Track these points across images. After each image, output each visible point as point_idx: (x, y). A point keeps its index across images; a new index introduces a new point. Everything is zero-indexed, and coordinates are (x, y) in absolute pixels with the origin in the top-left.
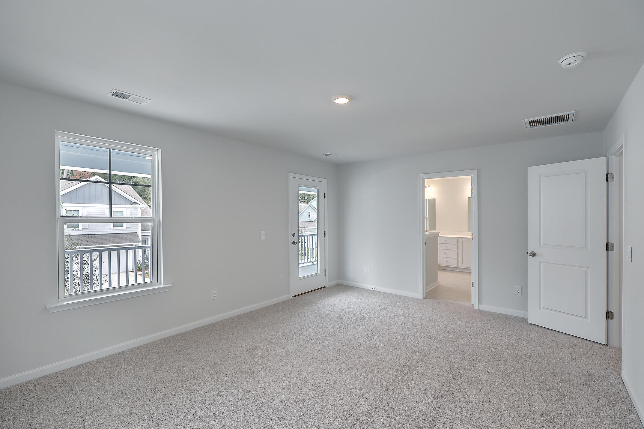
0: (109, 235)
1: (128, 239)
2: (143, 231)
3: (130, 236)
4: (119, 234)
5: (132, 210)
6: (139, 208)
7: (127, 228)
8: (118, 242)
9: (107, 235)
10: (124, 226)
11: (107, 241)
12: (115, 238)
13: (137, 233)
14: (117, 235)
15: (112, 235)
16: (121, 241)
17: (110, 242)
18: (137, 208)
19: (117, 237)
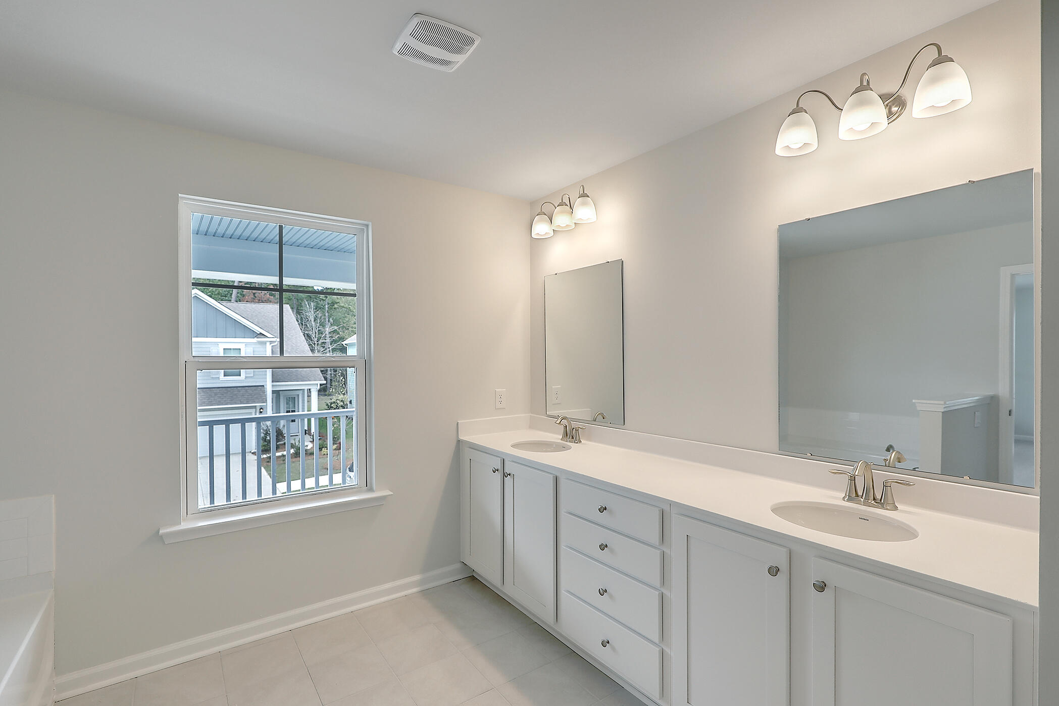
0: (216, 389)
1: (247, 397)
2: (275, 383)
3: (251, 392)
4: (233, 388)
5: (253, 346)
6: (268, 344)
7: (244, 378)
8: (229, 402)
9: (214, 389)
10: (241, 375)
11: (210, 400)
12: (225, 395)
13: (263, 386)
14: (229, 389)
15: (220, 390)
16: (233, 401)
17: (214, 402)
18: (265, 343)
19: (229, 393)
